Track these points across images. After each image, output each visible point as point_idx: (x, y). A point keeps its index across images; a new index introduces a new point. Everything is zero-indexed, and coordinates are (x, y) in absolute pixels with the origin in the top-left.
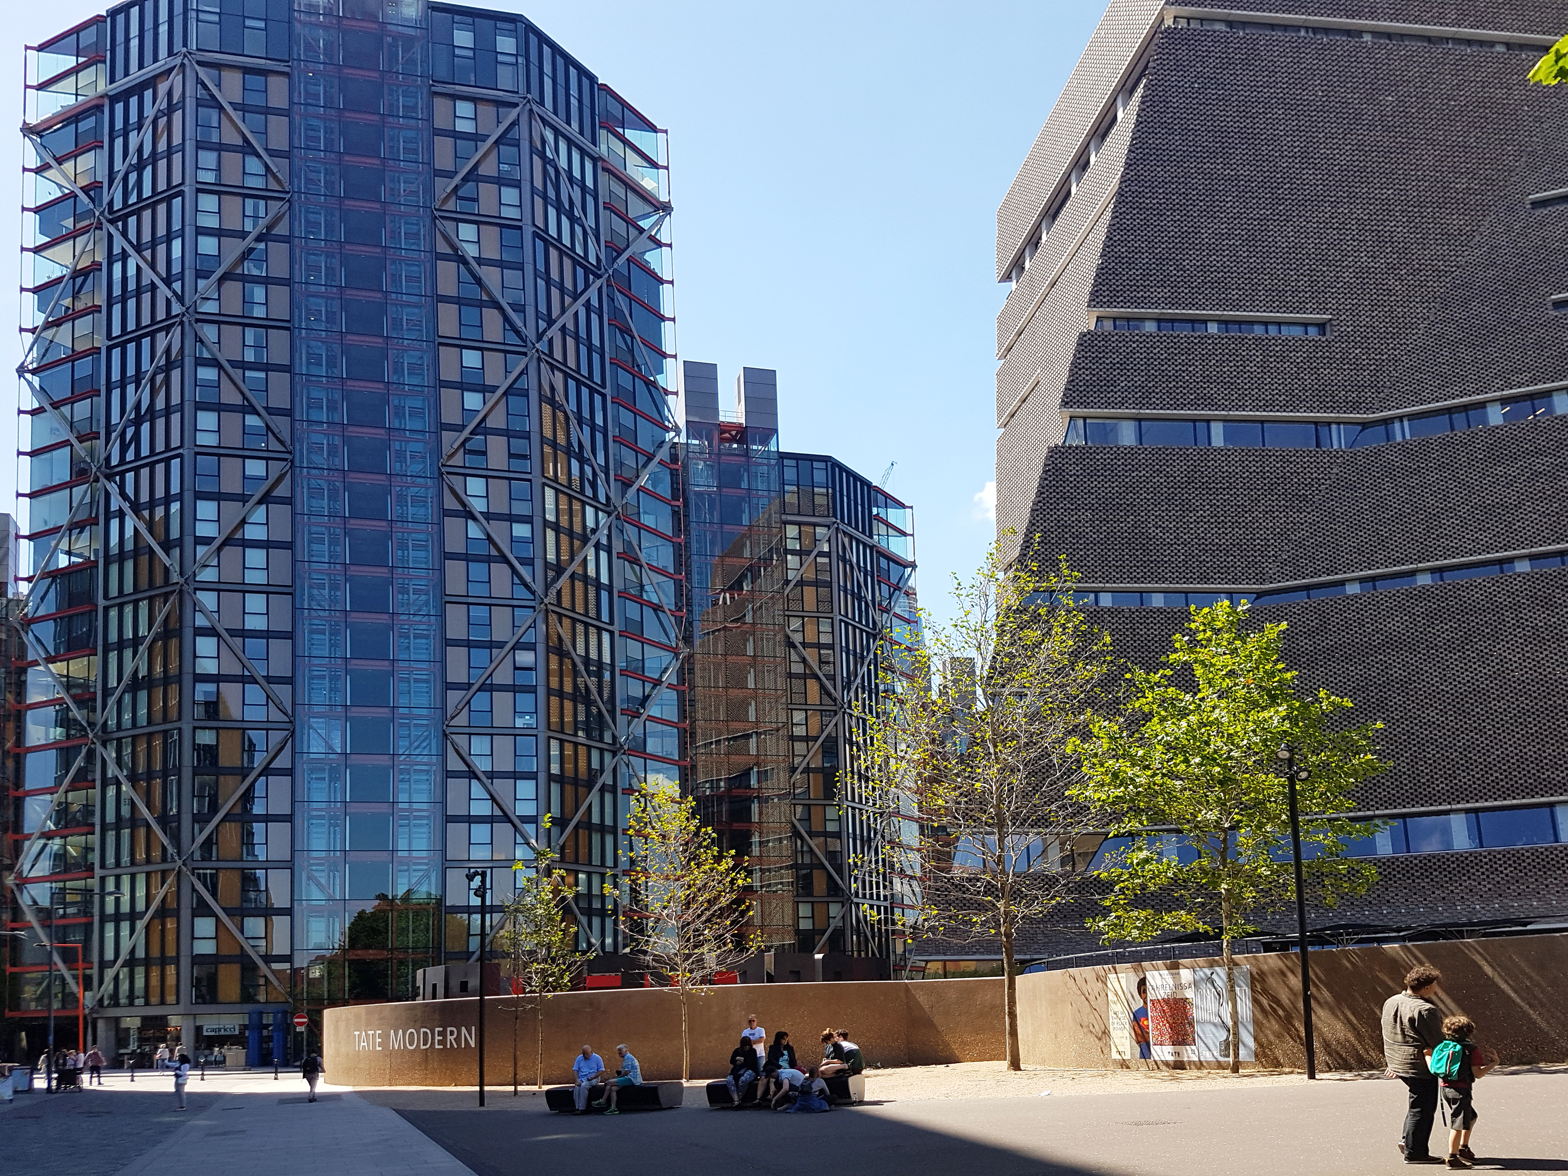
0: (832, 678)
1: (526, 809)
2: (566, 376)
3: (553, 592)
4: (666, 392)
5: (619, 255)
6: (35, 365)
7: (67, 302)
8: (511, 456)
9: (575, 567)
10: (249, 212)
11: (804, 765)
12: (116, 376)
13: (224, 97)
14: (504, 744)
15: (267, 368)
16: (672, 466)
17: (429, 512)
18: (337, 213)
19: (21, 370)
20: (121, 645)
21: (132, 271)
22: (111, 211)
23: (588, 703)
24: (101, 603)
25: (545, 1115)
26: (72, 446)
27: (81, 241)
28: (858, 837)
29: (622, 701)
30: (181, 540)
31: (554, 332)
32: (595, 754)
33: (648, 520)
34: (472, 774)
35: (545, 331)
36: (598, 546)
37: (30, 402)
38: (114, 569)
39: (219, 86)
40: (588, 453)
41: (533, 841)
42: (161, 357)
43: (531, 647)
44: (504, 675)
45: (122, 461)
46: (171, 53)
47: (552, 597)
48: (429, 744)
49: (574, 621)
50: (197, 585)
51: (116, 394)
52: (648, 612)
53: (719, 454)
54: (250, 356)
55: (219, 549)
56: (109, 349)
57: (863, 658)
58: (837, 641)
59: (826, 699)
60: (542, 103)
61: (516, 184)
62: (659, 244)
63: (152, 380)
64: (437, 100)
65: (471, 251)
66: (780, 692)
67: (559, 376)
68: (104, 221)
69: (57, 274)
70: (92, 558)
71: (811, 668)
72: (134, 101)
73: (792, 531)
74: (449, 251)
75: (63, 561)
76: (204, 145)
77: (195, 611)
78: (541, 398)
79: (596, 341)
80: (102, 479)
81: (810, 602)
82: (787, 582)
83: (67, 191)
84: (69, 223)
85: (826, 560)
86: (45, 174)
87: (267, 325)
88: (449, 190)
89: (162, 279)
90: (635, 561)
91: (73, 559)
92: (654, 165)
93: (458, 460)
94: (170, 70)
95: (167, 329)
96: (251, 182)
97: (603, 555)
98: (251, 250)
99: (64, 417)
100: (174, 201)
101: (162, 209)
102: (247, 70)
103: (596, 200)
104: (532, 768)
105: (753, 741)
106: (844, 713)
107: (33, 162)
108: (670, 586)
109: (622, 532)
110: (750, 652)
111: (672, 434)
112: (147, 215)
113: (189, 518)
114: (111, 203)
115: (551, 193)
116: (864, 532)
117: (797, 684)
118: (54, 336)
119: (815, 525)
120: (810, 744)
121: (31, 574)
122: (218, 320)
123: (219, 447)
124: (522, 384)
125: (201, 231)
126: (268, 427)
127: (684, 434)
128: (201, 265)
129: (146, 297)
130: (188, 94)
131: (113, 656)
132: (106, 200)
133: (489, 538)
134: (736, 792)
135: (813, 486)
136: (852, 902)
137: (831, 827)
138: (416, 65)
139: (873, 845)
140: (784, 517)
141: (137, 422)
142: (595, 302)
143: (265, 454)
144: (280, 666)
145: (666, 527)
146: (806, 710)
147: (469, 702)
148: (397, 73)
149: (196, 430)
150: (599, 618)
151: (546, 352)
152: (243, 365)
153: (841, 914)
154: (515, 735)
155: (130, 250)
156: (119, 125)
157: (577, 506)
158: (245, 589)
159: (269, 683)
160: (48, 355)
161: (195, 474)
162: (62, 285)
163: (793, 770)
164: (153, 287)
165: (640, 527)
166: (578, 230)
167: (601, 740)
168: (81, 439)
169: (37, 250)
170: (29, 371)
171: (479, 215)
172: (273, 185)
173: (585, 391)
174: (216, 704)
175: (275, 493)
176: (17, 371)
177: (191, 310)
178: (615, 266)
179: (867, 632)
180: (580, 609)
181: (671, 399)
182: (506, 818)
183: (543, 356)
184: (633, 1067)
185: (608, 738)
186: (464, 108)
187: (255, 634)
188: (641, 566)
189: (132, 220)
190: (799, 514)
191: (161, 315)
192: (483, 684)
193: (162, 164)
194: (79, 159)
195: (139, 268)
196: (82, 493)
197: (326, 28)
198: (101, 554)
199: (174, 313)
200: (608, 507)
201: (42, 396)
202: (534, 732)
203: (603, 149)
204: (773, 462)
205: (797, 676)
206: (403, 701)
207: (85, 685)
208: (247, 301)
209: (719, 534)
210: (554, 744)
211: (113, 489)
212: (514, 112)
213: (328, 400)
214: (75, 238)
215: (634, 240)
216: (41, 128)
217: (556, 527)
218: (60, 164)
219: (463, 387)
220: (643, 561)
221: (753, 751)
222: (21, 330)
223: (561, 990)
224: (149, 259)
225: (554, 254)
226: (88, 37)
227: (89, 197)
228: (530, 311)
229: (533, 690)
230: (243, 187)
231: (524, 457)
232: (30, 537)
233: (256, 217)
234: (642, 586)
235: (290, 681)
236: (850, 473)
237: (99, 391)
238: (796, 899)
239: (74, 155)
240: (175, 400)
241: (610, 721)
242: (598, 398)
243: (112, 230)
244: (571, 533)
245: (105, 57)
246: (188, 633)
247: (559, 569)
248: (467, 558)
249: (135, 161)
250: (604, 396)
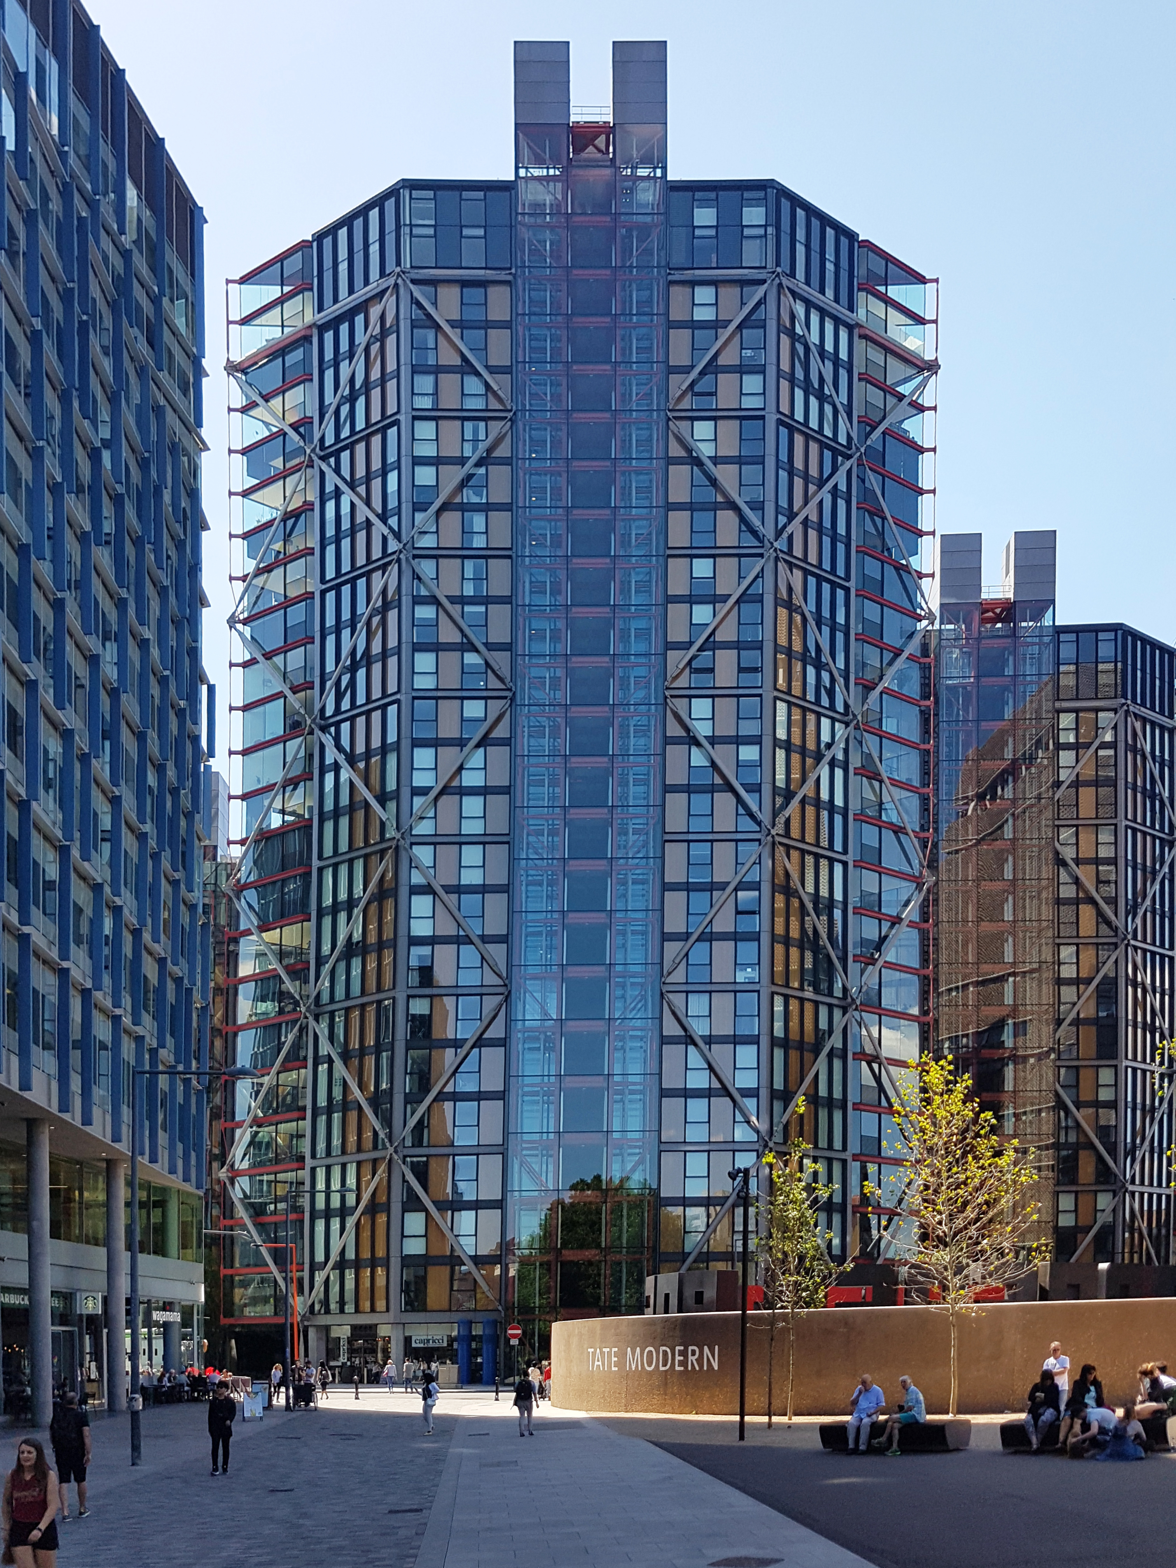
0: (1113, 901)
1: (746, 1080)
2: (806, 573)
3: (780, 820)
4: (921, 576)
5: (874, 429)
6: (246, 615)
7: (278, 546)
8: (741, 670)
9: (808, 789)
10: (468, 435)
11: (1073, 1015)
12: (330, 621)
13: (441, 316)
14: (723, 1002)
15: (487, 601)
16: (922, 660)
17: (654, 743)
18: (564, 427)
19: (232, 621)
20: (335, 909)
21: (345, 509)
22: (322, 447)
23: (816, 949)
24: (316, 863)
25: (817, 1454)
26: (285, 697)
27: (291, 481)
28: (1139, 1106)
29: (854, 944)
30: (397, 793)
31: (795, 526)
32: (823, 1012)
33: (889, 726)
34: (689, 1040)
35: (785, 527)
36: (832, 764)
37: (242, 654)
38: (329, 826)
39: (435, 304)
40: (826, 658)
41: (754, 1119)
42: (377, 600)
43: (756, 886)
44: (724, 923)
45: (338, 711)
46: (383, 274)
47: (779, 829)
48: (645, 1005)
49: (803, 852)
50: (414, 840)
51: (331, 640)
52: (888, 836)
53: (979, 639)
54: (469, 590)
55: (436, 799)
56: (323, 593)
57: (1154, 873)
58: (1121, 853)
59: (1104, 928)
60: (793, 274)
61: (761, 370)
62: (921, 409)
63: (368, 623)
64: (675, 290)
65: (706, 450)
66: (1045, 924)
67: (798, 574)
68: (315, 458)
69: (267, 518)
70: (306, 816)
71: (1086, 892)
72: (344, 328)
73: (1066, 720)
74: (683, 454)
75: (276, 821)
76: (420, 369)
77: (411, 867)
78: (777, 602)
79: (841, 530)
80: (317, 732)
81: (1087, 807)
82: (1058, 784)
83: (275, 430)
84: (278, 463)
85: (1111, 752)
86: (252, 413)
87: (486, 555)
88: (684, 387)
89: (378, 516)
90: (874, 776)
91: (287, 818)
92: (920, 321)
93: (682, 682)
94: (383, 292)
95: (384, 568)
96: (470, 403)
97: (839, 773)
98: (470, 477)
99: (277, 668)
100: (389, 431)
101: (376, 440)
102: (465, 284)
103: (850, 372)
104: (753, 1029)
105: (1009, 987)
106: (1127, 945)
107: (239, 401)
108: (913, 802)
109: (861, 743)
110: (1008, 874)
111: (925, 623)
112: (360, 448)
113: (406, 769)
114: (322, 440)
115: (800, 374)
116: (1162, 712)
117: (1067, 913)
118: (265, 582)
119: (1097, 710)
120: (1082, 987)
121: (244, 836)
122: (436, 555)
123: (437, 689)
124: (757, 589)
125: (418, 461)
126: (487, 664)
127: (937, 622)
128: (417, 498)
129: (361, 536)
130: (402, 316)
131: (327, 921)
132: (317, 436)
133: (713, 764)
134: (986, 1053)
135: (1097, 663)
136: (1126, 1191)
137: (1105, 1095)
138: (652, 255)
139: (1157, 1116)
140: (1058, 705)
141: (353, 669)
142: (843, 487)
143: (485, 694)
144: (496, 925)
145: (913, 734)
146: (1077, 945)
147: (687, 955)
148: (631, 266)
149: (413, 673)
150: (831, 847)
151: (785, 550)
152: (461, 600)
153: (1111, 1207)
154: (735, 992)
155: (343, 487)
156: (329, 355)
157: (811, 718)
158: (460, 841)
159: (484, 942)
160: (259, 603)
161: (413, 720)
162: (273, 528)
163: (1059, 1022)
164: (368, 524)
165: (882, 735)
166: (828, 409)
167: (830, 994)
168: (295, 690)
169: (246, 494)
170: (240, 622)
171: (717, 410)
172: (494, 404)
173: (826, 587)
174: (430, 969)
175: (493, 735)
176: (228, 622)
177: (409, 545)
178: (869, 442)
179: (1161, 839)
180: (810, 837)
181: (925, 583)
182: (725, 1091)
183: (781, 555)
184: (918, 1401)
185: (838, 993)
186: (704, 294)
187: (472, 889)
188: (881, 782)
189: (345, 456)
190: (1077, 699)
191: (376, 553)
192: (703, 932)
193: (376, 393)
194: (287, 395)
195: (353, 505)
196: (296, 747)
197: (552, 228)
198: (316, 811)
199: (389, 551)
200: (846, 717)
201: (253, 648)
202: (757, 987)
203: (861, 314)
204: (1046, 640)
205: (1068, 902)
206: (619, 957)
207: (300, 952)
208: (466, 532)
209: (974, 735)
210: (779, 1002)
211: (328, 740)
212: (761, 291)
213: (551, 630)
214: (285, 478)
215: (893, 408)
216: (246, 365)
217: (788, 746)
218: (267, 401)
219: (691, 600)
220: (884, 775)
221: (1009, 1000)
222: (231, 578)
223: (816, 1307)
224: (364, 495)
225: (799, 439)
226: (294, 264)
227: (299, 434)
228: (770, 508)
229: (755, 937)
230: (462, 410)
231: (755, 670)
232: (244, 797)
233: (476, 440)
234: (881, 803)
235: (503, 939)
236: (1147, 641)
237: (313, 638)
238: (1057, 1189)
239: (282, 391)
240: (392, 643)
241: (840, 969)
242: (840, 593)
243: (324, 467)
244: (803, 751)
245: (312, 284)
246: (404, 891)
247: (788, 795)
248: (688, 789)
249: (347, 392)
250: (847, 590)
